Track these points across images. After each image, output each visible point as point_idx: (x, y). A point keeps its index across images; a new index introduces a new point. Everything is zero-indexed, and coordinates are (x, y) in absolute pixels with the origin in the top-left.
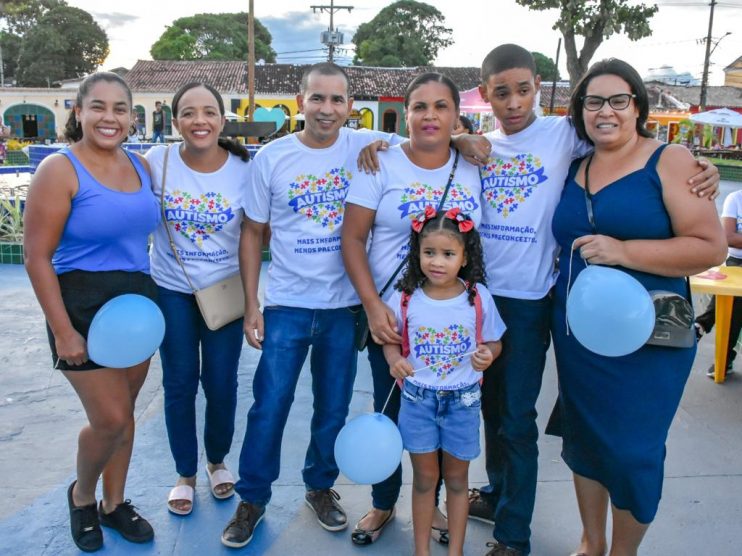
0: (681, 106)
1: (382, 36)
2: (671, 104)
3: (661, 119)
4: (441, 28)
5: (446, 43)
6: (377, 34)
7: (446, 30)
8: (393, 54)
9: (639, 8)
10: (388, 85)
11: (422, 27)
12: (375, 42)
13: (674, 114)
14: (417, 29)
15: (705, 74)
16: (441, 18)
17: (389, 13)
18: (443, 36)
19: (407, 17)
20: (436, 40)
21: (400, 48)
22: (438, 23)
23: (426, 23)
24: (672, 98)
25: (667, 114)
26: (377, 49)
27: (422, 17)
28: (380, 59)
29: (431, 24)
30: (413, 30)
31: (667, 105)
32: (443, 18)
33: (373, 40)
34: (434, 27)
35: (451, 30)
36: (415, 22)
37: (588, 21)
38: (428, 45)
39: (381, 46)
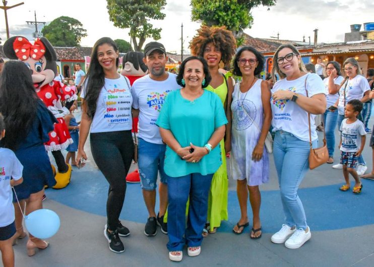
0: (175, 62)
1: (55, 32)
2: (173, 61)
3: (169, 67)
4: (82, 29)
5: (84, 35)
6: (53, 31)
7: (84, 30)
8: (61, 40)
9: (156, 29)
10: (64, 55)
11: (72, 28)
12: (52, 35)
13: (174, 65)
14: (71, 29)
15: (182, 51)
16: (81, 25)
17: (57, 22)
18: (83, 33)
19: (66, 24)
20: (80, 34)
21: (64, 38)
22: (80, 27)
23: (75, 27)
24: (172, 59)
25: (171, 65)
26: (53, 38)
27: (72, 24)
28: (55, 42)
29: (76, 27)
30: (69, 30)
31: (171, 62)
33: (51, 34)
34: (78, 28)
35: (86, 30)
36: (69, 26)
37: (140, 33)
38: (76, 36)
39: (55, 36)
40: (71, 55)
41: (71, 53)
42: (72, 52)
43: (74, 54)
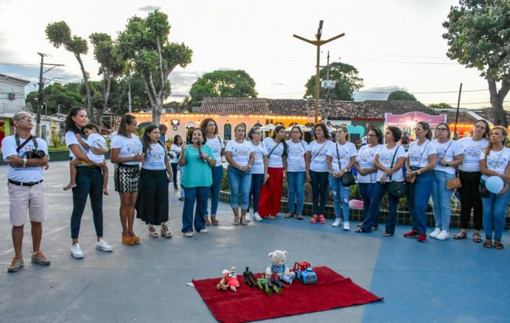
4: (356, 78)
5: (359, 87)
7: (359, 79)
11: (345, 77)
14: (342, 79)
16: (356, 72)
18: (357, 83)
19: (337, 72)
20: (353, 85)
22: (354, 75)
23: (348, 75)
27: (346, 72)
29: (350, 76)
32: (358, 72)
34: (352, 77)
35: (362, 79)
36: (341, 75)
40: (363, 111)
41: (362, 109)
42: (364, 107)
43: (366, 111)
